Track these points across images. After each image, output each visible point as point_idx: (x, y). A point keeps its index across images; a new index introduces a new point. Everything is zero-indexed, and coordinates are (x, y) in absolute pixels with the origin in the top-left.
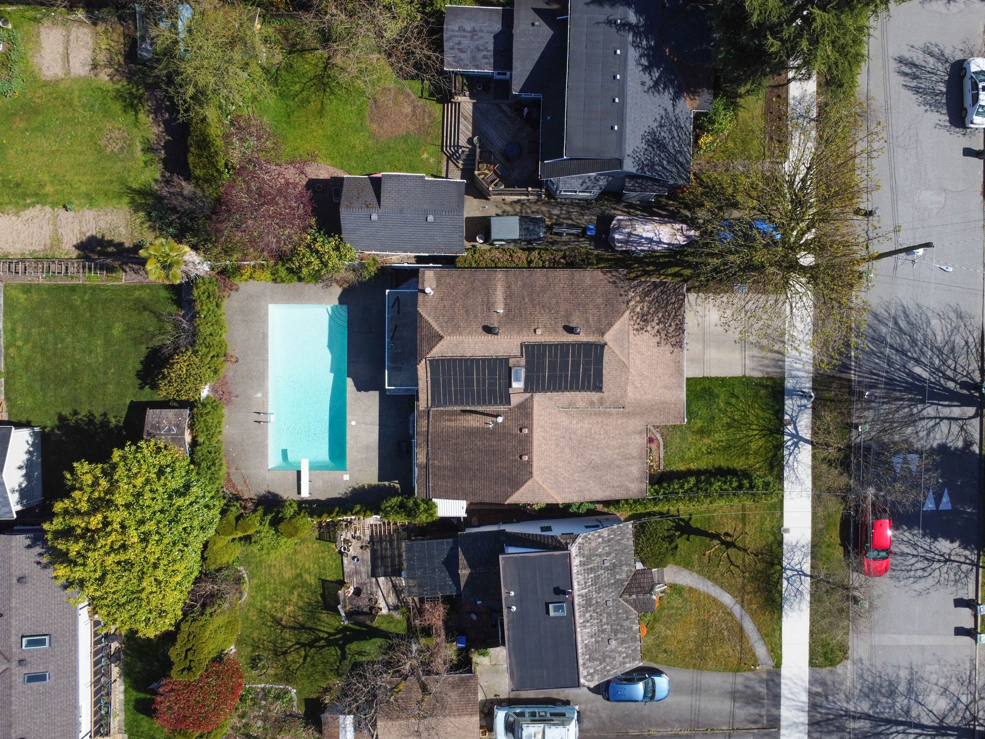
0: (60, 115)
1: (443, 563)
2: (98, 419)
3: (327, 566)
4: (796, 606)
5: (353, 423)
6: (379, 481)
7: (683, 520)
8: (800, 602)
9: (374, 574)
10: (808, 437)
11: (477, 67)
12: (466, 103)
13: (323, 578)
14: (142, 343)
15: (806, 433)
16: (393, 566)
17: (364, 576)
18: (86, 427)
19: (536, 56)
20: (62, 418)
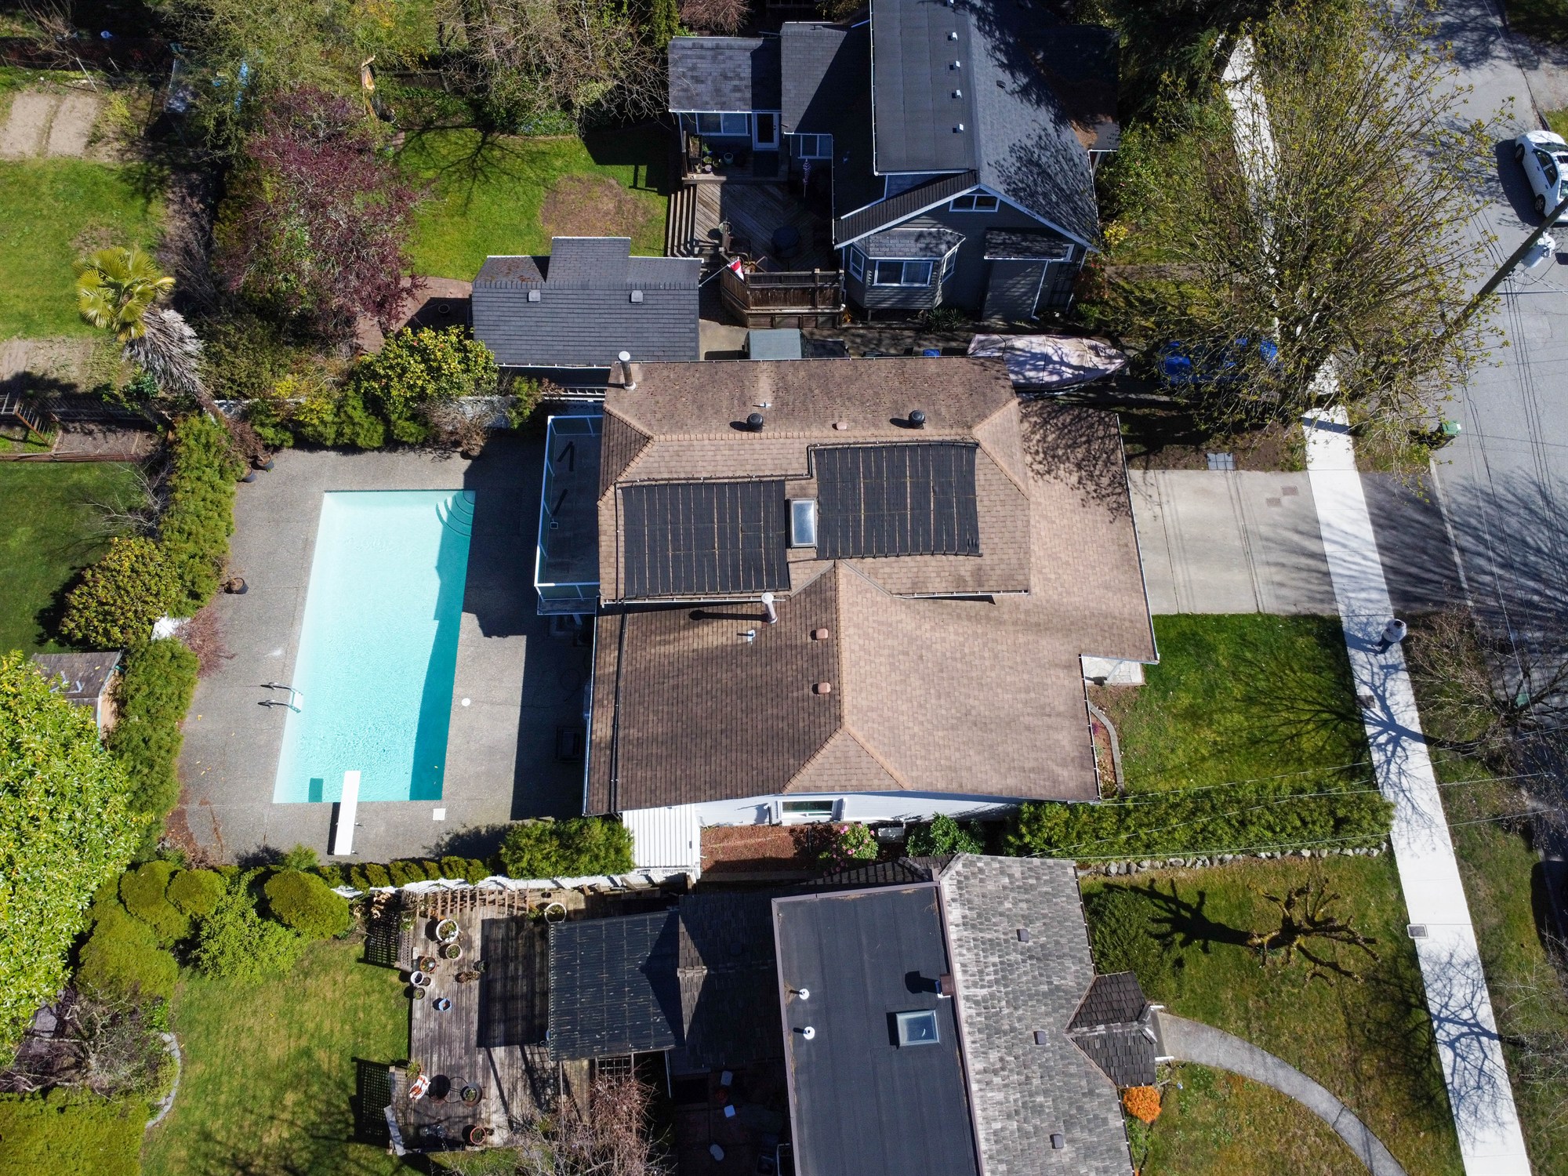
0: (13, 206)
1: (643, 969)
3: (374, 1029)
4: (1485, 1111)
5: (466, 702)
6: (515, 815)
7: (1187, 907)
8: (1494, 1102)
9: (485, 1041)
10: (1416, 728)
11: (723, 106)
12: (707, 184)
13: (361, 1056)
14: (64, 559)
15: (1409, 717)
16: (529, 1018)
17: (458, 1048)
19: (820, 73)
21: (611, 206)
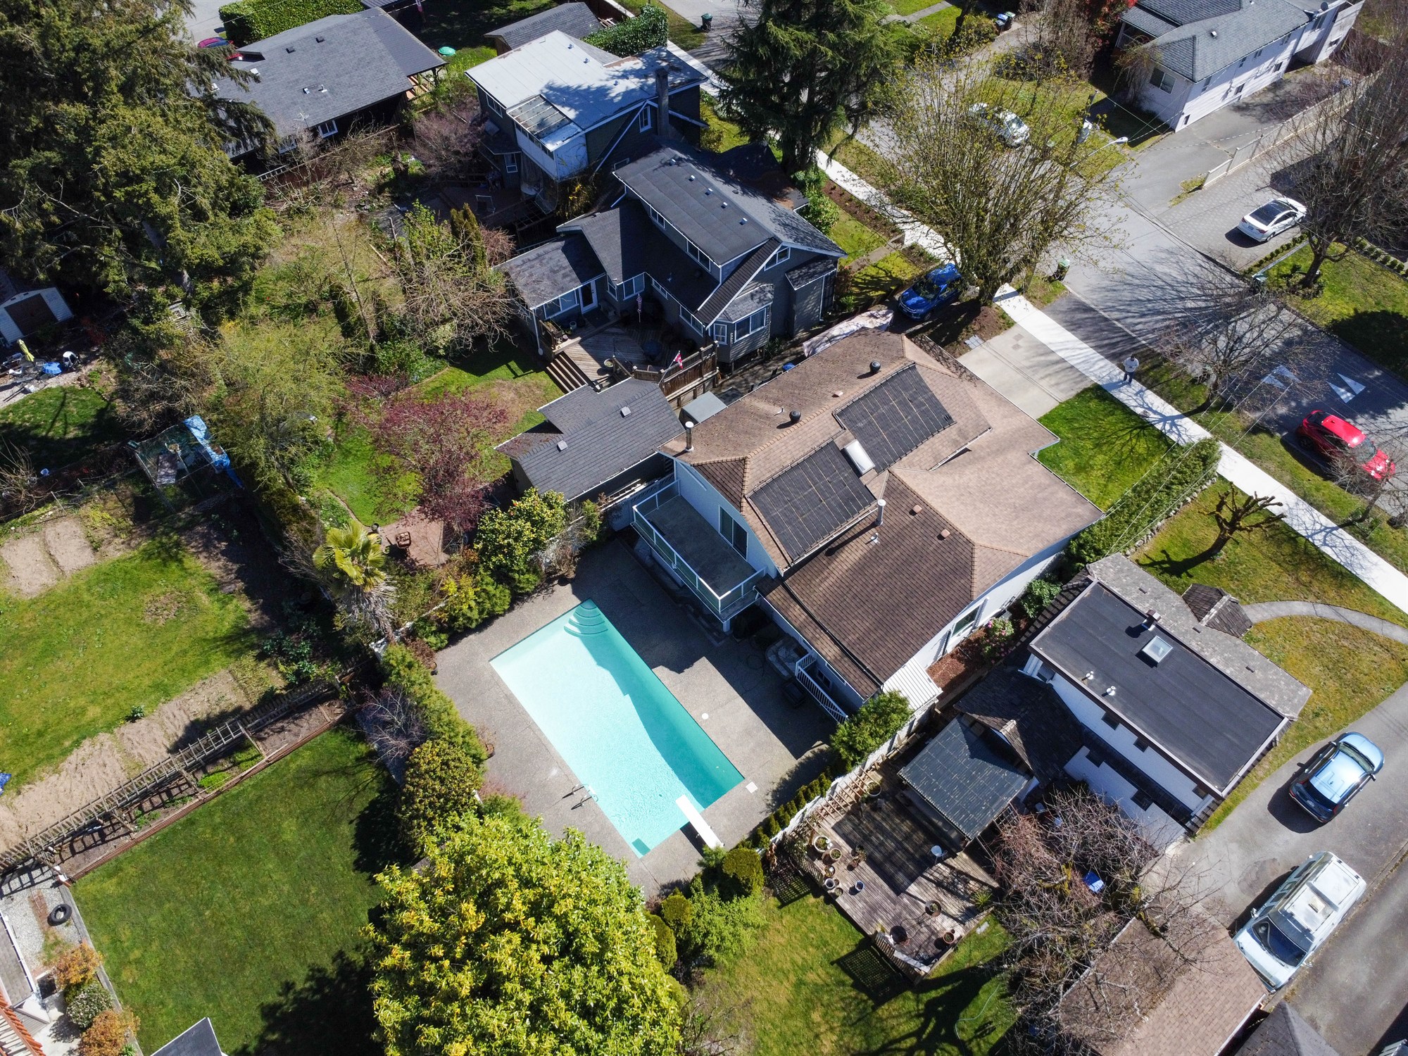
1: (972, 757)
2: (331, 969)
3: (827, 936)
4: (1365, 564)
5: (705, 716)
6: (797, 757)
7: (1163, 562)
8: (1364, 557)
9: (899, 890)
10: (1176, 413)
11: (563, 290)
12: (570, 346)
13: (836, 957)
14: (339, 821)
15: (1170, 410)
16: (911, 858)
17: (888, 905)
18: (317, 997)
20: (269, 1012)
21: (512, 395)
